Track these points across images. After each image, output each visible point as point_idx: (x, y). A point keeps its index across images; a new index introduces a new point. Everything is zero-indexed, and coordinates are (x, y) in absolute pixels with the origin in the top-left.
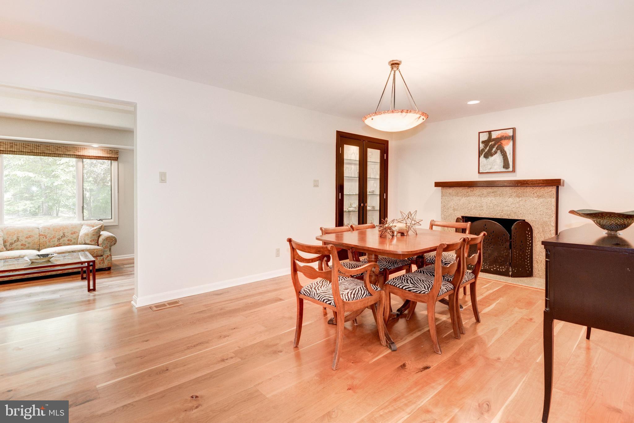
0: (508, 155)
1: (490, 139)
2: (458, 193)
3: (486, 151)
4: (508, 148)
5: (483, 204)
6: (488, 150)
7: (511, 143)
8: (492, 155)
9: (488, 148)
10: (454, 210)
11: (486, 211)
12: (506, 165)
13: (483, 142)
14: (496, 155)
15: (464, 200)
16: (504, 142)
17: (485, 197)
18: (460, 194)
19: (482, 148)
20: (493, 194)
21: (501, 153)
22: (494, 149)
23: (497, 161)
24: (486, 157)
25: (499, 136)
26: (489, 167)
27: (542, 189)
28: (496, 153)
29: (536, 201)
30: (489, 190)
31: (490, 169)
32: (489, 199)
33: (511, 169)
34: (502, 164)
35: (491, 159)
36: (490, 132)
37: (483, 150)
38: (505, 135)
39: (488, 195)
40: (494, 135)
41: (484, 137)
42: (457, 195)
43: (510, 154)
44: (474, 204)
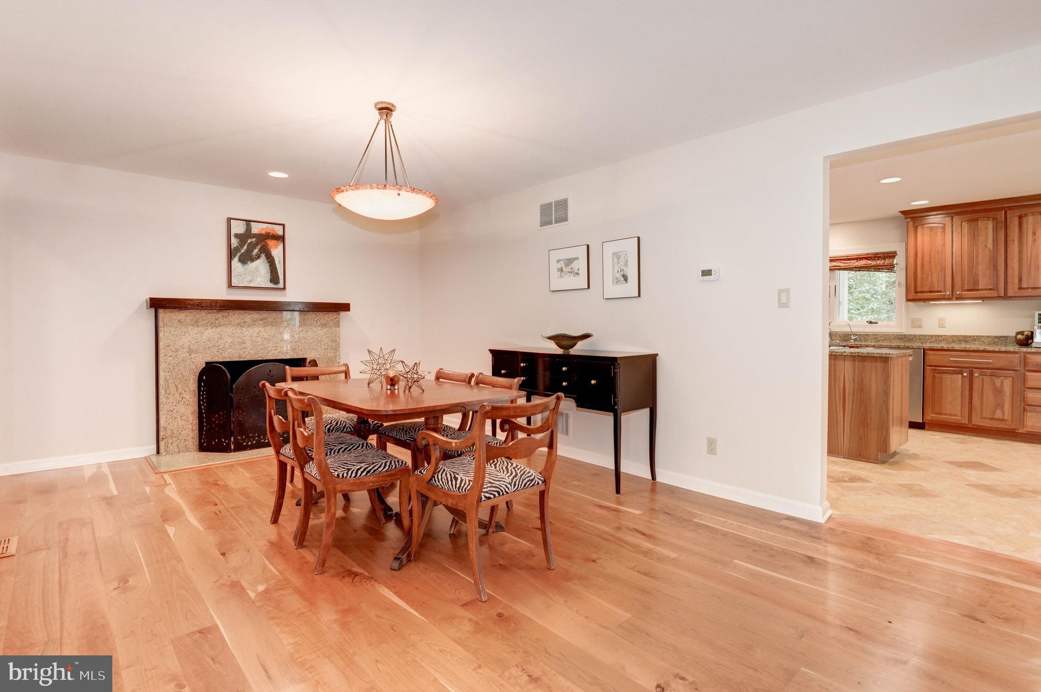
0: (276, 264)
1: (248, 234)
2: (197, 322)
3: (243, 251)
4: (277, 253)
5: (245, 338)
6: (247, 251)
7: (281, 247)
8: (252, 260)
9: (245, 247)
10: (190, 352)
11: (252, 349)
12: (274, 279)
13: (236, 236)
14: (258, 261)
15: (210, 333)
16: (271, 243)
17: (249, 326)
18: (203, 323)
19: (235, 246)
20: (261, 322)
21: (267, 259)
22: (256, 251)
23: (261, 270)
24: (244, 260)
25: (263, 232)
26: (249, 278)
27: (327, 315)
28: (258, 257)
29: (319, 331)
30: (255, 315)
31: (250, 281)
32: (256, 330)
33: (281, 285)
34: (268, 276)
35: (252, 266)
36: (248, 222)
37: (237, 249)
38: (272, 232)
39: (253, 323)
40: (256, 229)
41: (238, 228)
42: (196, 323)
43: (280, 262)
44: (230, 340)
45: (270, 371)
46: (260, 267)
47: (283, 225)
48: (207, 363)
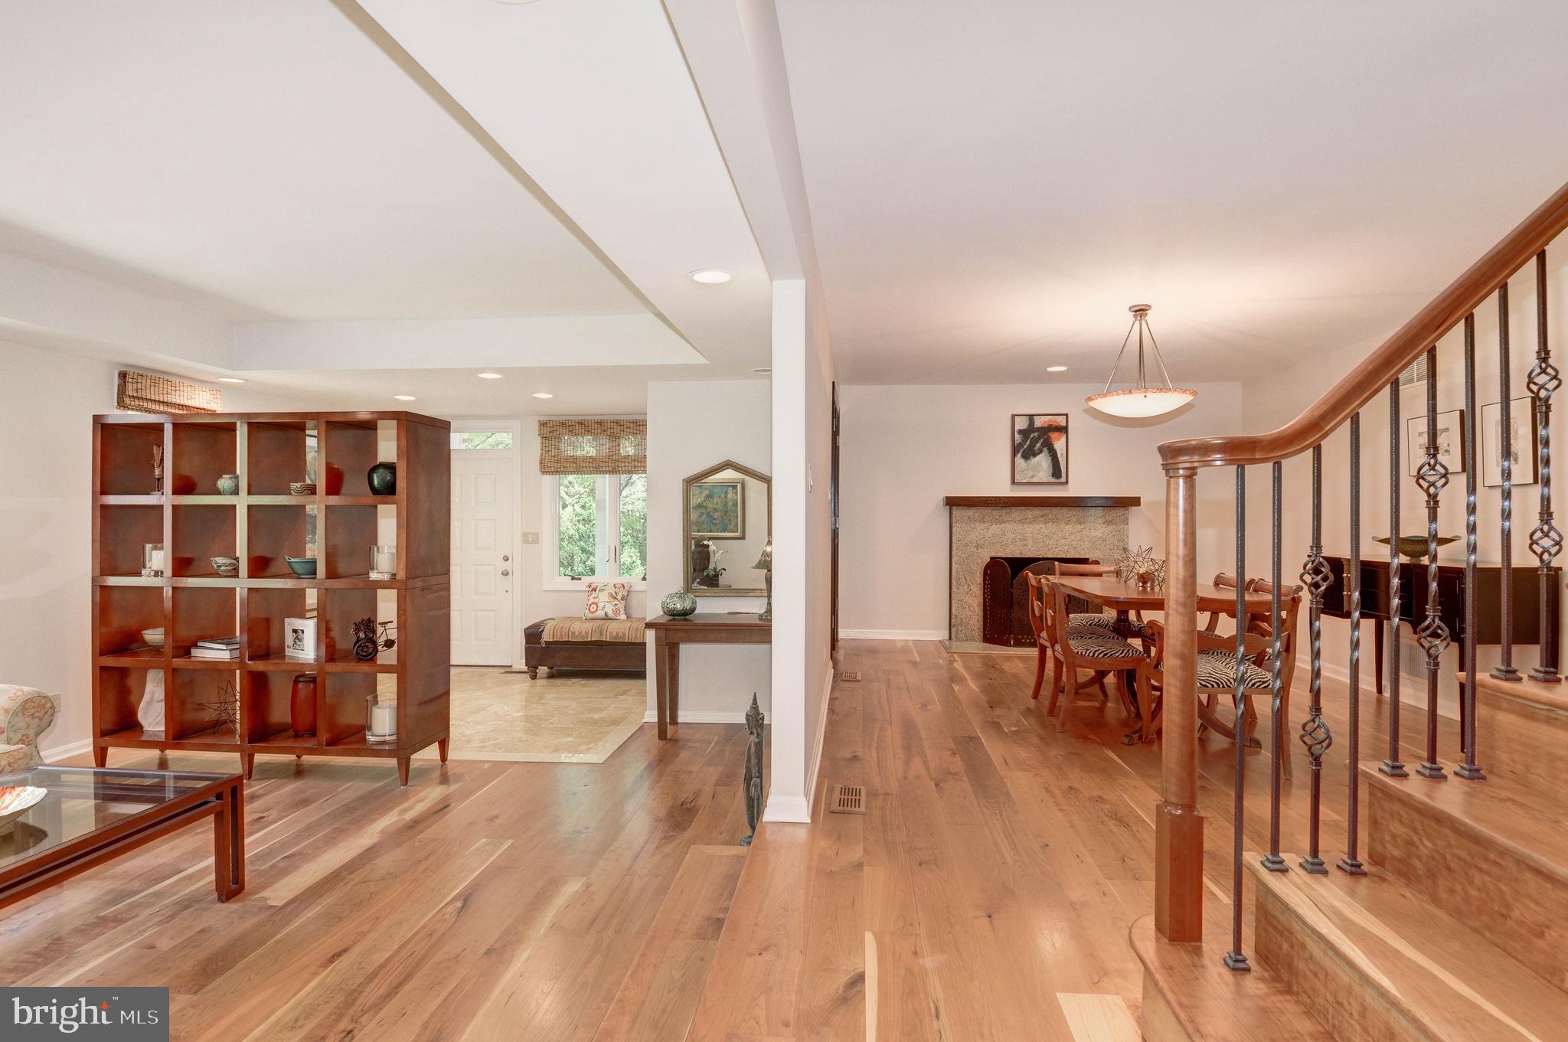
0: (1059, 456)
1: (1031, 428)
2: (983, 518)
3: (1025, 447)
4: (1059, 445)
5: (1026, 535)
6: (1029, 446)
7: (1064, 439)
8: (1035, 455)
9: (1028, 442)
10: (978, 546)
11: (1032, 546)
12: (1056, 472)
13: (1020, 432)
14: (1041, 455)
15: (995, 529)
16: (1053, 435)
17: (1030, 523)
18: (988, 519)
19: (1019, 442)
20: (1042, 519)
21: (1049, 453)
22: (1038, 446)
23: (1043, 464)
24: (1026, 456)
25: (1046, 425)
26: (1031, 474)
27: (1113, 511)
28: (1041, 452)
29: (1104, 529)
30: (1037, 512)
31: (1032, 477)
32: (1037, 526)
33: (1063, 479)
34: (1050, 471)
35: (1035, 460)
36: (1031, 417)
37: (1020, 445)
38: (1054, 424)
39: (1034, 520)
40: (1039, 422)
41: (1022, 424)
42: (982, 520)
43: (1062, 454)
44: (1012, 536)
45: (1049, 570)
46: (1042, 460)
47: (1067, 415)
48: (991, 558)
